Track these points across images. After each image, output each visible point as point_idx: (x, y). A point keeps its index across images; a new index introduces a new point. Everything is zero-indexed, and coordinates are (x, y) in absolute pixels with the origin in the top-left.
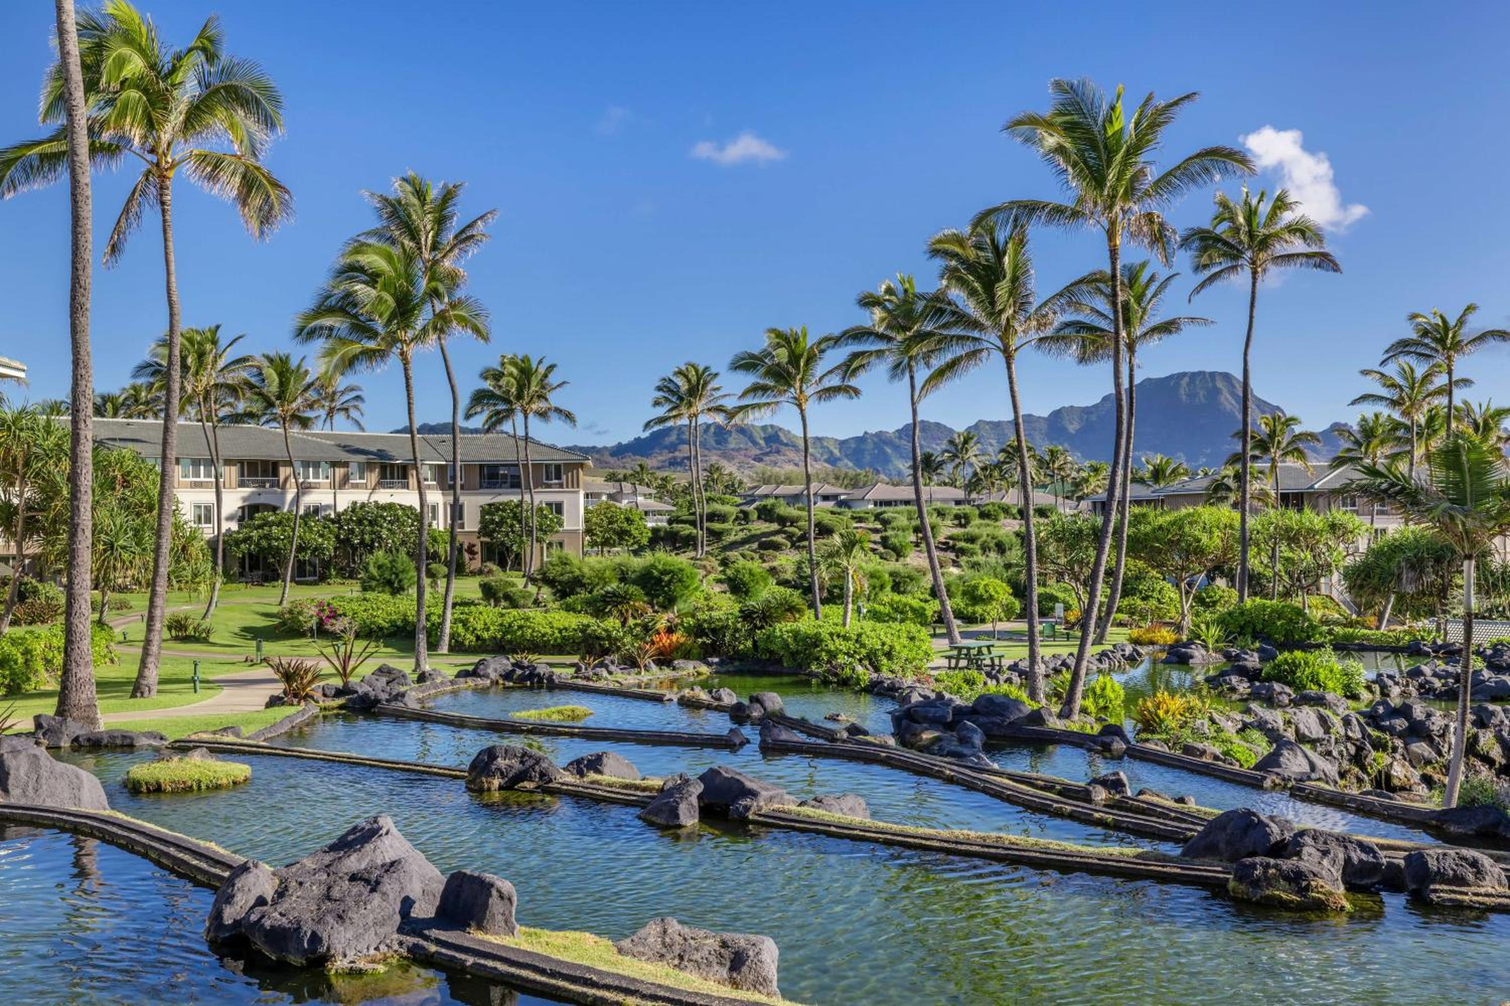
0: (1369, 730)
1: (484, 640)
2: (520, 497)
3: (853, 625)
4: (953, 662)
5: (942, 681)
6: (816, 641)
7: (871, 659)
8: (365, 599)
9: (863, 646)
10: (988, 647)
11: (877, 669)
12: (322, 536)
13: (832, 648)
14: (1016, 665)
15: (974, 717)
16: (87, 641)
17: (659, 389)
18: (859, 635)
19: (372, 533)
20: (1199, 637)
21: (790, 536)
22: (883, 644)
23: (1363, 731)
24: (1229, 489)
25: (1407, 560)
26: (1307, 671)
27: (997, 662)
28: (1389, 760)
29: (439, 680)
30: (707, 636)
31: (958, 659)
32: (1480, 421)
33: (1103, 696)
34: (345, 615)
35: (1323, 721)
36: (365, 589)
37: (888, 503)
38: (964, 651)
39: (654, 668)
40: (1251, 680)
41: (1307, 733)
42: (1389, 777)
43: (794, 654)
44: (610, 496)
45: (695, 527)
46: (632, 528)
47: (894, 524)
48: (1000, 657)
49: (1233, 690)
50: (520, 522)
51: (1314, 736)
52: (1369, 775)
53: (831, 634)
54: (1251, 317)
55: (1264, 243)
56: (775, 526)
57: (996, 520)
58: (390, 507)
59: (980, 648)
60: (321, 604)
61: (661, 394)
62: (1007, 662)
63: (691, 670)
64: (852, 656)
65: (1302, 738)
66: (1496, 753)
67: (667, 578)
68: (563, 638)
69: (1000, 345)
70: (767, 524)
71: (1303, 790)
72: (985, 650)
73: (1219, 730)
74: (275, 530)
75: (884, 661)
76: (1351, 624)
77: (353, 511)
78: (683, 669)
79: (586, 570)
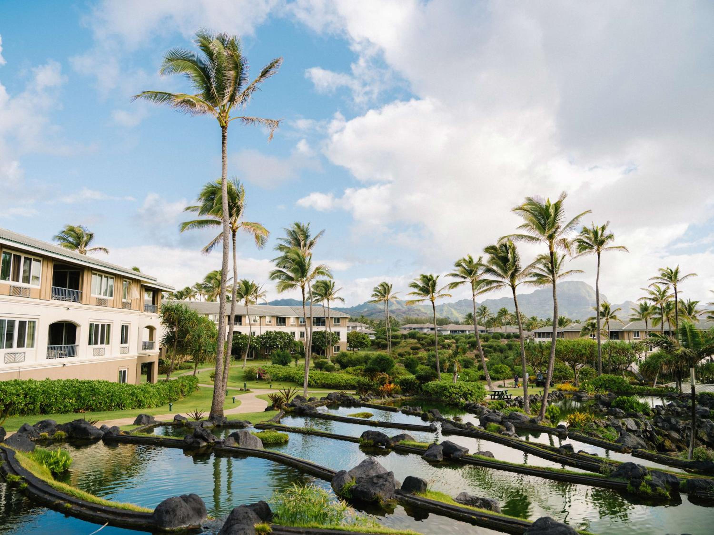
0: (654, 427)
1: (318, 383)
2: (325, 329)
3: (456, 383)
4: (493, 397)
5: (491, 404)
6: (444, 389)
7: (465, 395)
8: (274, 367)
9: (462, 391)
10: (506, 391)
11: (467, 400)
12: (256, 343)
13: (450, 391)
14: (517, 398)
15: (510, 420)
16: (221, 389)
17: (374, 291)
18: (460, 387)
19: (273, 342)
20: (585, 389)
21: (422, 345)
22: (469, 390)
23: (652, 428)
24: (589, 330)
25: (664, 361)
26: (629, 404)
27: (509, 397)
28: (663, 440)
29: (316, 401)
30: (404, 386)
31: (495, 395)
32: (687, 306)
33: (552, 412)
34: (268, 373)
35: (637, 424)
36: (273, 363)
37: (455, 331)
38: (497, 393)
39: (386, 397)
40: (607, 407)
41: (631, 428)
42: (664, 446)
43: (437, 393)
44: (352, 327)
45: (387, 340)
46: (365, 341)
47: (460, 341)
48: (510, 395)
49: (601, 411)
50: (325, 338)
51: (634, 429)
52: (655, 445)
53: (450, 386)
54: (598, 270)
55: (601, 243)
56: (416, 341)
57: (499, 339)
58: (280, 333)
59: (502, 392)
60: (260, 369)
61: (375, 292)
62: (513, 397)
63: (399, 398)
64: (458, 394)
65: (629, 430)
66: (705, 438)
67: (383, 362)
68: (346, 383)
69: (510, 284)
70: (413, 340)
71: (637, 452)
72: (504, 392)
73: (598, 426)
74: (240, 341)
75: (469, 396)
76: (643, 385)
77: (267, 334)
78: (398, 397)
79: (353, 358)
